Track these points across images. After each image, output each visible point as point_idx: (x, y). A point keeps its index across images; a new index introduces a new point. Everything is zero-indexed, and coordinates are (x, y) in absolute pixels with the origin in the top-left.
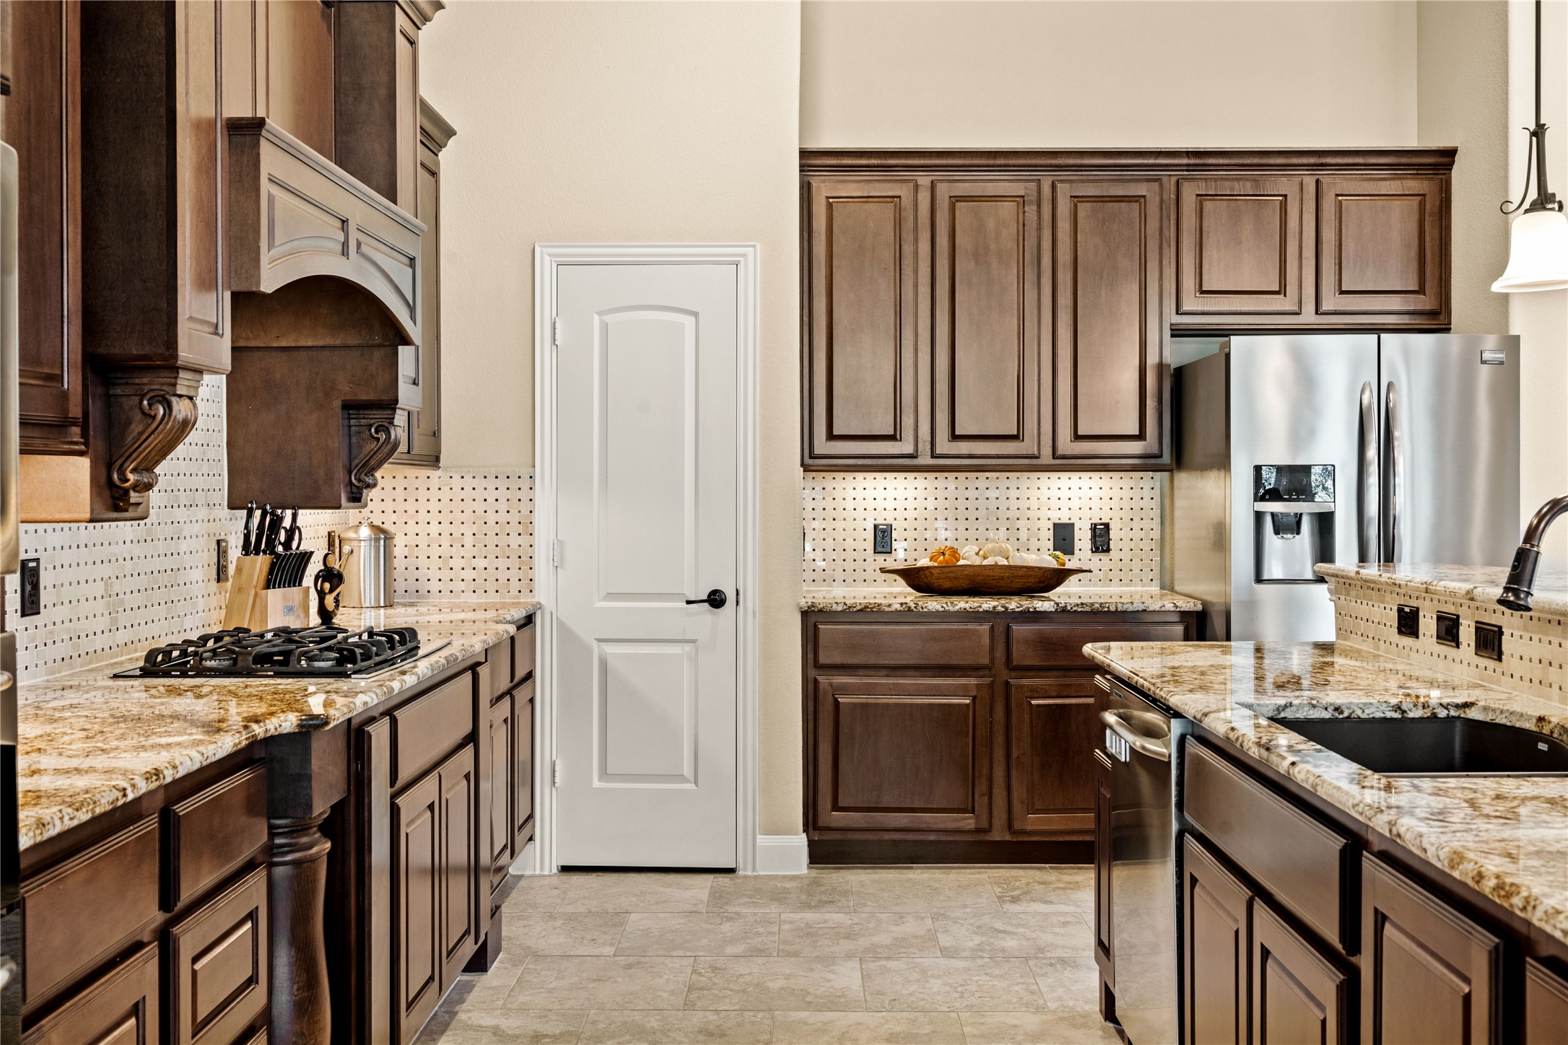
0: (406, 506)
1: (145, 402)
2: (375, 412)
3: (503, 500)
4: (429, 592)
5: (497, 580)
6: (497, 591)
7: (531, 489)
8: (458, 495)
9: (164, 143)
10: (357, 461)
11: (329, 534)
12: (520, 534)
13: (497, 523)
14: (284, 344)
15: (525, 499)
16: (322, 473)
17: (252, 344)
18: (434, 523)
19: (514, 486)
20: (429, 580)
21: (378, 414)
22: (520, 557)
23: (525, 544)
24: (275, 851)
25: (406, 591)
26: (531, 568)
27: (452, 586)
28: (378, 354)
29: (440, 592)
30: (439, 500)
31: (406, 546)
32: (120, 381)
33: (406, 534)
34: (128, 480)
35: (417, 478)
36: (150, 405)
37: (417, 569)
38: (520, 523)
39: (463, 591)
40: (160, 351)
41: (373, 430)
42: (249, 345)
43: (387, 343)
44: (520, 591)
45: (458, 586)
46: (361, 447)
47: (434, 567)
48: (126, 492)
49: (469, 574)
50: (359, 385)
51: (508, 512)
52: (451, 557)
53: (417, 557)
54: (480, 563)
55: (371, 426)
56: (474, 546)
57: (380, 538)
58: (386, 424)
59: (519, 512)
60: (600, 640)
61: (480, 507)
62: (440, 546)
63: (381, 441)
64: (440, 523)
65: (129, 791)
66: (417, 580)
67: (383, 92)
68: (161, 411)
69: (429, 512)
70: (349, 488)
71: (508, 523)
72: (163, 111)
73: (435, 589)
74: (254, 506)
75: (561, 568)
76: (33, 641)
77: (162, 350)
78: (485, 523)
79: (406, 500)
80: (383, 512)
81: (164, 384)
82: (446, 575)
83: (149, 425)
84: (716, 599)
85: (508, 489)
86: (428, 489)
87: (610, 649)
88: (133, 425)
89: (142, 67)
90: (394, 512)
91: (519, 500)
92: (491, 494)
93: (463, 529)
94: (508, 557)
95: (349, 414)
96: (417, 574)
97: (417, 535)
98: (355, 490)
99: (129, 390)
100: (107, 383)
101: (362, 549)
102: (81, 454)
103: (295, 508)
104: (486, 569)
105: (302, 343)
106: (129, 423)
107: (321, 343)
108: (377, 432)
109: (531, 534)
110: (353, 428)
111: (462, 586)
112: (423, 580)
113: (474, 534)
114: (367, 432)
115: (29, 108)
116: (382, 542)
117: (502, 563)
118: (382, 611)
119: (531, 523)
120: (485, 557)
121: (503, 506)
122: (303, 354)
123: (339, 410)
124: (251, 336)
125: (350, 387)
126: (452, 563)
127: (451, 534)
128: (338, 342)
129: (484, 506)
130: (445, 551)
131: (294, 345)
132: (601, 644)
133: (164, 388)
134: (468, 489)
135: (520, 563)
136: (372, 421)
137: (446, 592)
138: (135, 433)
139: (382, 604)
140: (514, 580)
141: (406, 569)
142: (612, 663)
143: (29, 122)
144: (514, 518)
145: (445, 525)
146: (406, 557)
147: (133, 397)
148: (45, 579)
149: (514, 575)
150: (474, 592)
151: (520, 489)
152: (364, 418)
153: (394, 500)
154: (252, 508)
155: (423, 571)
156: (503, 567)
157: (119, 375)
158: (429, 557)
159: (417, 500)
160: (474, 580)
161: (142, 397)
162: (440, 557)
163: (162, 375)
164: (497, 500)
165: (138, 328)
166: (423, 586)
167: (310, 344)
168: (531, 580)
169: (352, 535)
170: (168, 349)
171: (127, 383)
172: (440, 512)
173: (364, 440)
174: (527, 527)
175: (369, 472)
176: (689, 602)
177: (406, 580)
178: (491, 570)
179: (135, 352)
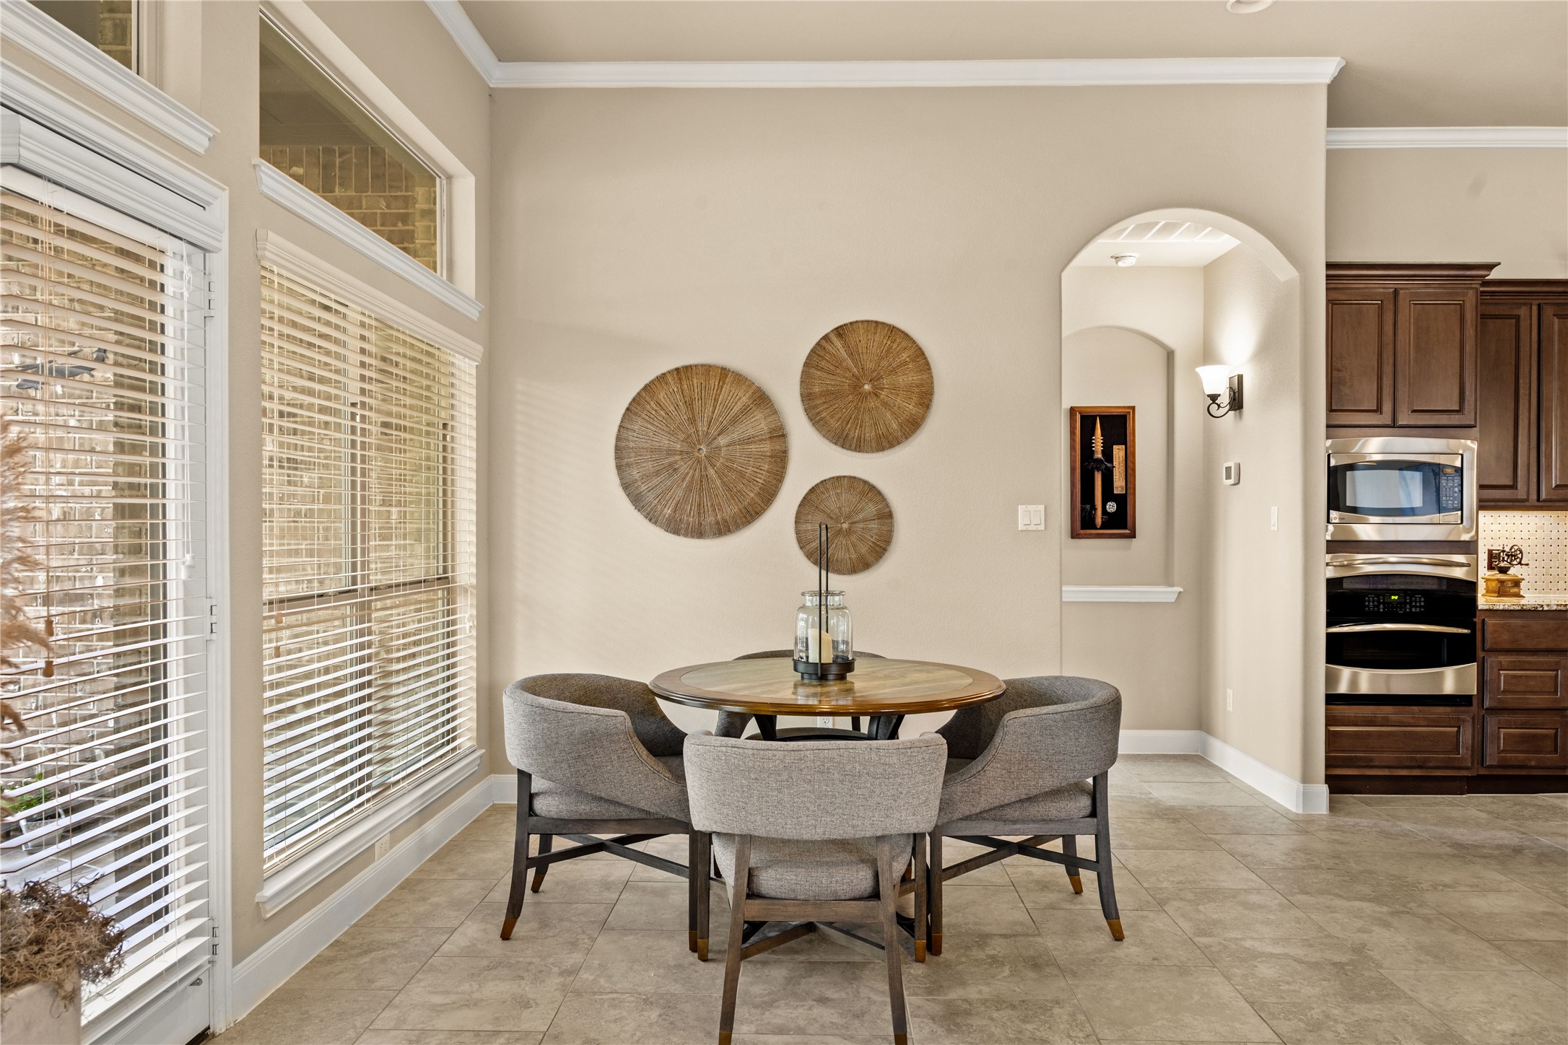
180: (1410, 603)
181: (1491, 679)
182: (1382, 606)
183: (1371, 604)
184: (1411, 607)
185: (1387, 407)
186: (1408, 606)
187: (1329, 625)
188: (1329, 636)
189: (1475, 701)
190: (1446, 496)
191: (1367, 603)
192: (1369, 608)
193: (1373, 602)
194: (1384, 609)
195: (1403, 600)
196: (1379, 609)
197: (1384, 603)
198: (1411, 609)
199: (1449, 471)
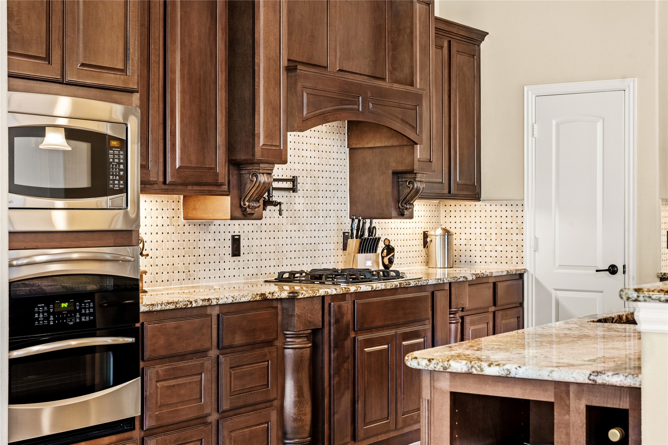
0: (466, 219)
1: (251, 176)
2: (408, 175)
3: (509, 217)
4: (476, 262)
5: (507, 257)
6: (507, 263)
7: (522, 211)
8: (488, 214)
9: (252, 82)
10: (402, 197)
11: (424, 232)
12: (517, 234)
13: (507, 228)
14: (370, 146)
15: (520, 216)
16: (384, 203)
17: (358, 146)
18: (478, 228)
19: (514, 210)
20: (476, 256)
21: (409, 176)
22: (517, 246)
23: (520, 239)
24: (286, 343)
25: (465, 262)
26: (522, 252)
27: (486, 259)
28: (406, 149)
29: (481, 262)
30: (480, 217)
31: (466, 239)
32: (244, 168)
33: (465, 233)
34: (246, 205)
35: (470, 205)
36: (252, 177)
37: (470, 251)
38: (517, 228)
39: (491, 262)
40: (250, 158)
41: (407, 183)
42: (356, 147)
43: (409, 144)
44: (517, 263)
45: (488, 260)
46: (403, 191)
47: (478, 250)
48: (246, 208)
49: (494, 254)
50: (399, 163)
51: (512, 223)
52: (486, 245)
53: (470, 245)
54: (499, 248)
55: (407, 181)
56: (496, 240)
57: (445, 235)
58: (412, 180)
59: (517, 223)
60: (556, 290)
61: (499, 220)
62: (481, 239)
63: (411, 188)
64: (481, 228)
65: (193, 303)
66: (470, 256)
67: (408, 31)
68: (255, 179)
69: (476, 222)
70: (398, 210)
71: (512, 228)
72: (251, 70)
73: (478, 261)
74: (354, 217)
75: (537, 251)
76: (237, 266)
77: (251, 157)
78: (501, 228)
79: (465, 217)
80: (455, 222)
81: (256, 169)
82: (483, 254)
83: (252, 184)
84: (613, 270)
85: (512, 211)
86: (475, 211)
87: (560, 294)
88: (248, 185)
89: (245, 55)
90: (460, 222)
91: (517, 217)
92: (504, 214)
93: (491, 231)
94: (512, 246)
95: (398, 176)
96: (470, 253)
97: (470, 234)
98: (401, 211)
99: (246, 172)
100: (240, 169)
101: (437, 239)
102: (228, 195)
103: (371, 218)
104: (501, 251)
105: (376, 145)
106: (246, 184)
107: (383, 145)
108: (409, 184)
109: (522, 234)
110: (400, 183)
111: (491, 260)
112: (473, 256)
113: (496, 234)
114: (406, 184)
115: (200, 78)
116: (446, 236)
117: (509, 248)
118: (446, 269)
119: (522, 228)
120: (501, 245)
121: (509, 220)
122: (378, 150)
123: (391, 175)
124: (357, 143)
125: (395, 164)
126: (486, 248)
127: (486, 234)
128: (390, 144)
129: (500, 220)
130: (483, 242)
131: (373, 146)
132: (557, 292)
133: (256, 171)
134: (493, 211)
135: (517, 249)
136: (407, 179)
137: (483, 263)
138: (248, 188)
139: (446, 266)
140: (514, 257)
141: (466, 251)
142: (561, 301)
143: (200, 82)
144: (514, 226)
145: (483, 229)
146: (465, 245)
147: (247, 174)
148: (243, 243)
149: (514, 254)
150: (496, 263)
151: (517, 211)
152: (404, 178)
153: (460, 217)
154: (353, 218)
155: (473, 252)
156: (509, 251)
157: (243, 166)
158: (476, 245)
159: (470, 217)
160: (496, 257)
161: (250, 173)
162: (481, 245)
163: (255, 166)
164: (507, 217)
165: (244, 149)
166: (473, 259)
167: (379, 145)
168: (522, 257)
169: (432, 233)
170: (252, 157)
171: (245, 169)
172: (481, 222)
173: (404, 188)
174: (521, 230)
175: (407, 202)
176: (597, 271)
177: (466, 256)
178: (504, 252)
179: (243, 158)
180: (80, 311)
181: (150, 394)
182: (52, 318)
183: (41, 316)
184: (81, 315)
185: (56, 56)
186: (78, 315)
187: (13, 347)
188: (12, 362)
189: (137, 424)
190: (113, 175)
191: (36, 316)
192: (39, 321)
193: (43, 313)
194: (54, 321)
195: (72, 308)
196: (49, 322)
197: (54, 314)
198: (80, 319)
199: (114, 143)
